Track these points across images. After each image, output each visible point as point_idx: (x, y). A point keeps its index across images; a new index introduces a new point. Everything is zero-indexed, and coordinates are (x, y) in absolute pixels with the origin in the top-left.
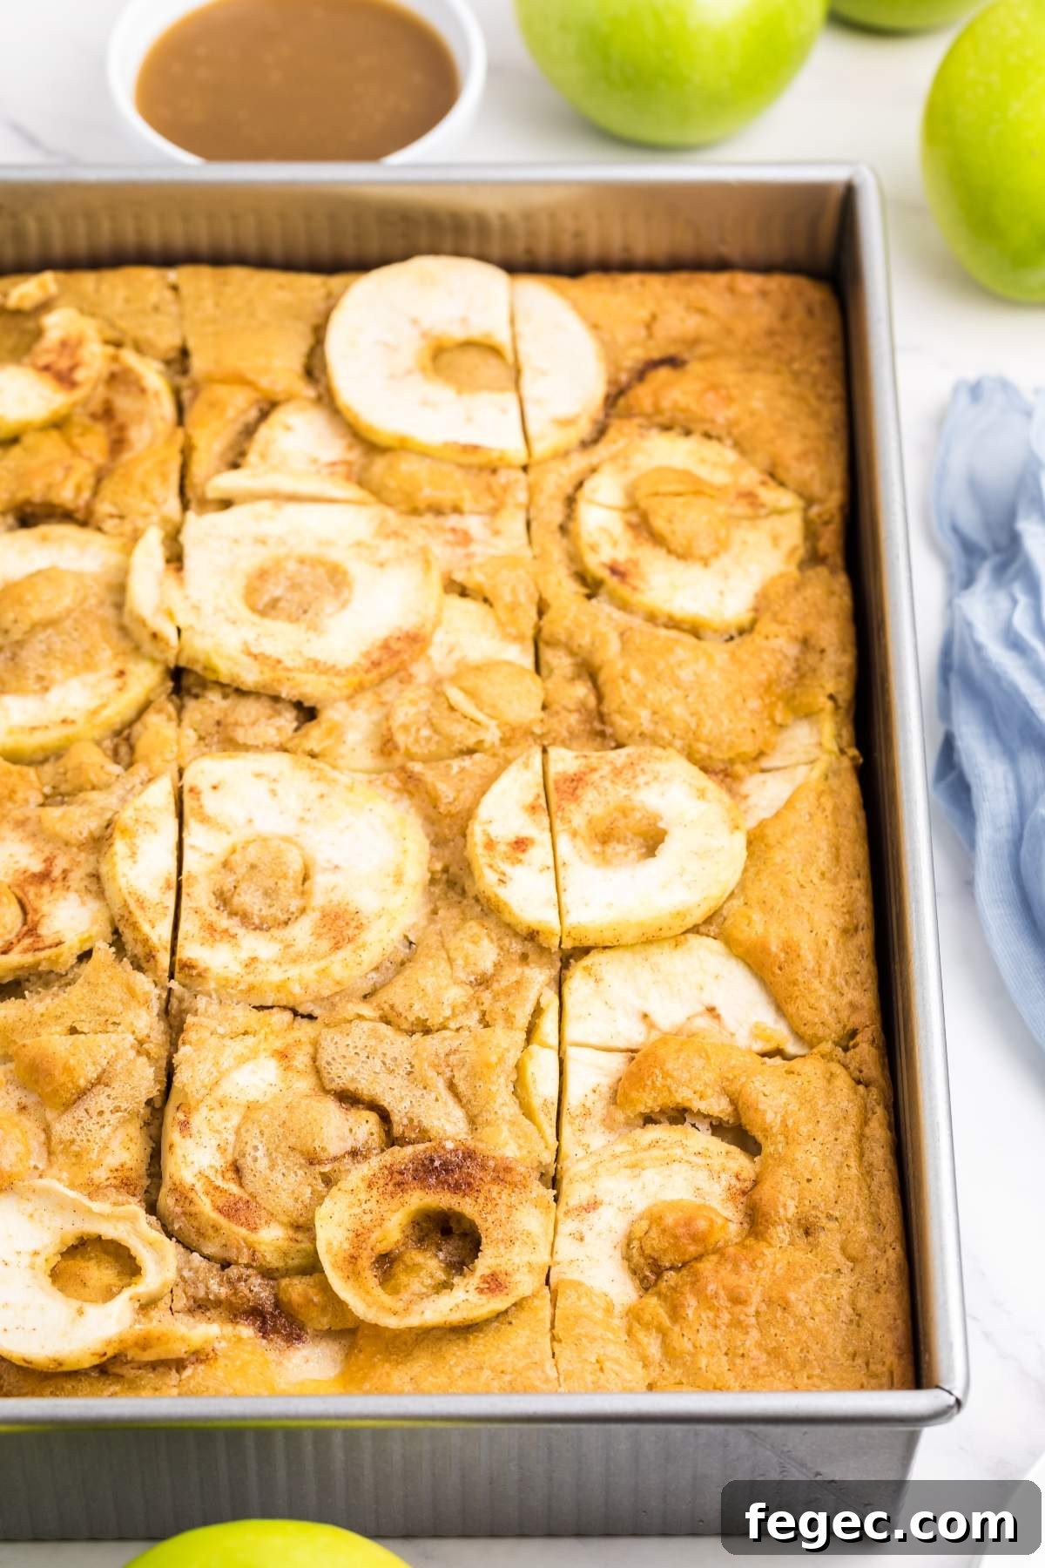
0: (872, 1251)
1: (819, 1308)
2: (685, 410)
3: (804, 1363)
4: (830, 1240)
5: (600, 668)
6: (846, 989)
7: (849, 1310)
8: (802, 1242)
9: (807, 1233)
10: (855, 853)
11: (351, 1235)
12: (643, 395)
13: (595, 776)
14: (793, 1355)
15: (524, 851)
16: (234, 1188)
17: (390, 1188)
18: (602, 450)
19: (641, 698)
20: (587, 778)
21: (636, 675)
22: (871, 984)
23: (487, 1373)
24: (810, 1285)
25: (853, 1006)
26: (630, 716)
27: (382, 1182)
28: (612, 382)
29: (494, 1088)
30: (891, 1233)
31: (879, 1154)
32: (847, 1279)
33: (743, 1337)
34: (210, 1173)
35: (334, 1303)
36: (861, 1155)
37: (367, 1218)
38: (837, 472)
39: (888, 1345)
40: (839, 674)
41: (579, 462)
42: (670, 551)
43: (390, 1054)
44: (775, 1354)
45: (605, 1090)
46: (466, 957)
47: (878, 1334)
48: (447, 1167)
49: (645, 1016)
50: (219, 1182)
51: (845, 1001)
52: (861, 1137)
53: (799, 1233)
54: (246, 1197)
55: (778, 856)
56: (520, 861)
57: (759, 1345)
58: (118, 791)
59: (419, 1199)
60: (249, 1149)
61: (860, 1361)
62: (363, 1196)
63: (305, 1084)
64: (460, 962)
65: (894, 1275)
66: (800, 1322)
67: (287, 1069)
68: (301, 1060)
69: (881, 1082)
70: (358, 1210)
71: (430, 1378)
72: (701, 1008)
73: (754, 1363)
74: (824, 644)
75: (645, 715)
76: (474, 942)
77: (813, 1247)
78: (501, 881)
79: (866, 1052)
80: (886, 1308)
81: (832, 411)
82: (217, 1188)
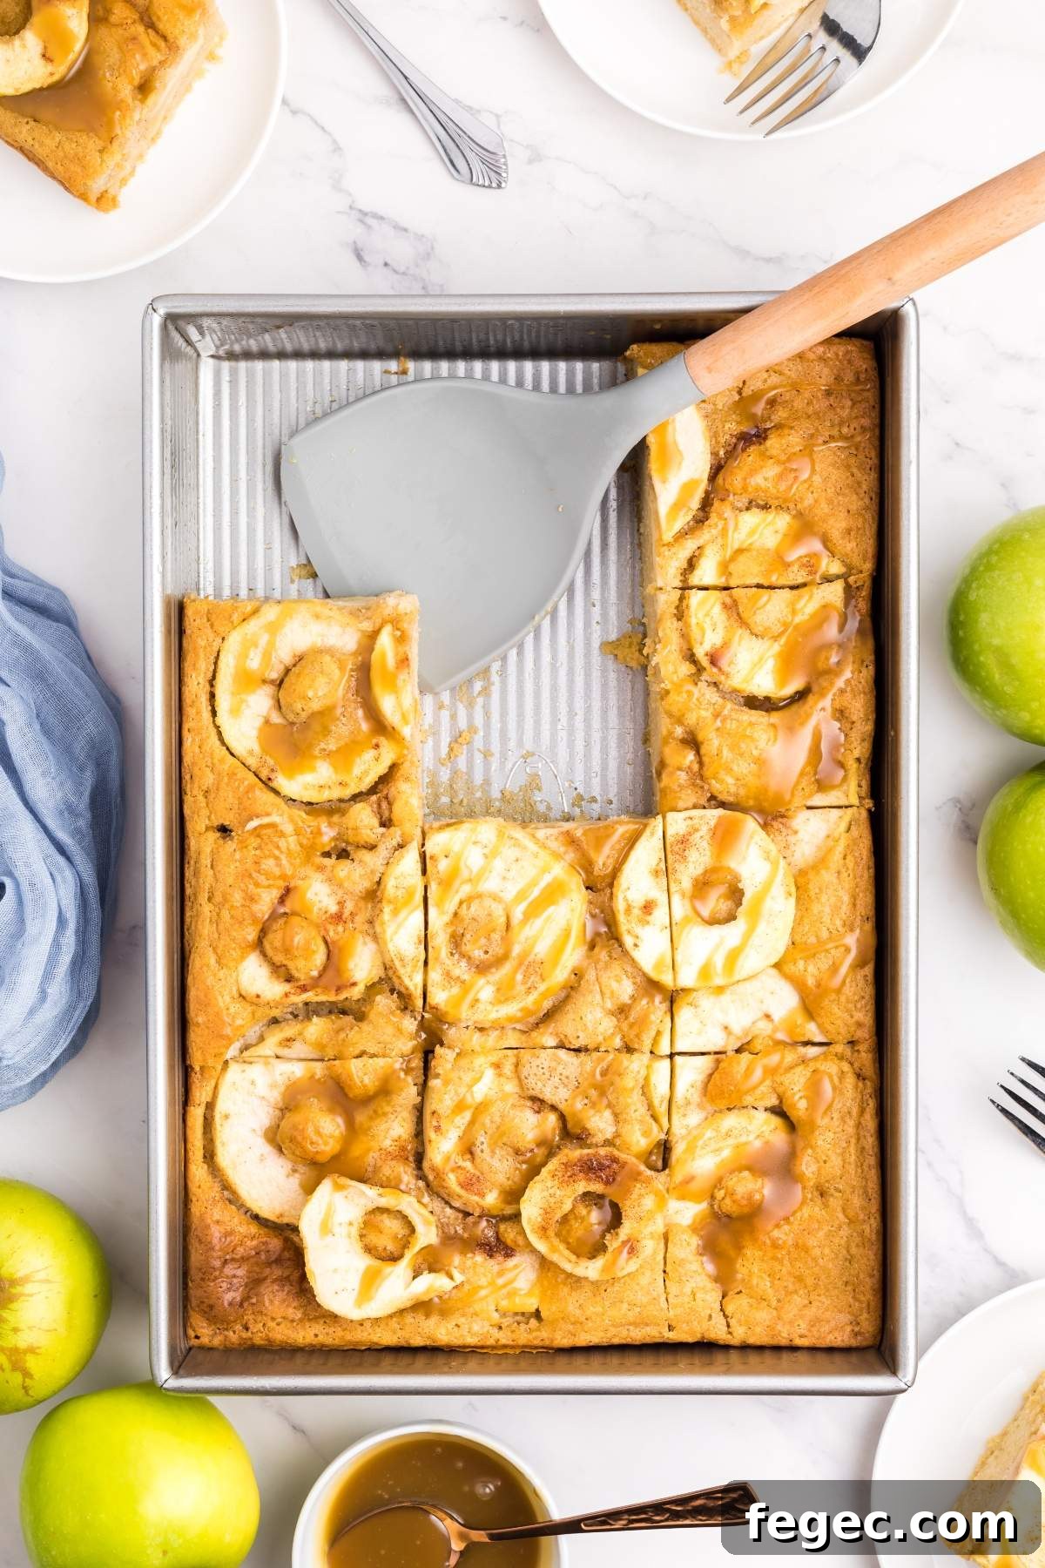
0: (861, 1216)
1: (827, 1251)
2: (766, 491)
3: (816, 1286)
4: (835, 1202)
5: (702, 743)
6: (854, 1013)
7: (845, 1252)
8: (818, 1201)
9: (822, 1195)
10: (866, 901)
11: (542, 1211)
12: (735, 478)
13: (698, 835)
14: (810, 1281)
15: (650, 914)
16: (468, 1165)
17: (566, 1178)
18: (706, 535)
19: (729, 770)
20: (691, 839)
21: (726, 753)
22: (871, 1007)
23: (625, 1306)
24: (821, 1234)
25: (859, 1025)
26: (722, 782)
27: (560, 1174)
28: (714, 454)
29: (629, 1101)
30: (874, 1207)
31: (870, 1141)
32: (845, 1232)
33: (780, 1267)
34: (454, 1156)
35: (529, 1244)
36: (858, 1139)
37: (553, 1200)
38: (869, 545)
39: (868, 1287)
40: (863, 740)
41: (690, 546)
42: (752, 633)
43: (565, 1073)
44: (799, 1279)
45: (699, 1085)
46: (612, 993)
47: (862, 1276)
48: (601, 1167)
49: (726, 1028)
50: (460, 1162)
51: (854, 1020)
52: (858, 1125)
53: (816, 1194)
54: (478, 1174)
55: (816, 908)
56: (648, 923)
57: (789, 1273)
58: (382, 852)
59: (582, 1187)
60: (478, 1143)
61: (849, 1288)
62: (549, 1184)
63: (510, 1087)
64: (608, 995)
65: (874, 1237)
66: (815, 1259)
67: (500, 1075)
68: (508, 1068)
69: (874, 1077)
70: (546, 1194)
71: (591, 1308)
72: (760, 1014)
73: (785, 1284)
74: (854, 718)
75: (730, 780)
76: (617, 981)
77: (826, 1206)
78: (636, 945)
79: (866, 1057)
80: (867, 1259)
81: (868, 480)
82: (458, 1167)
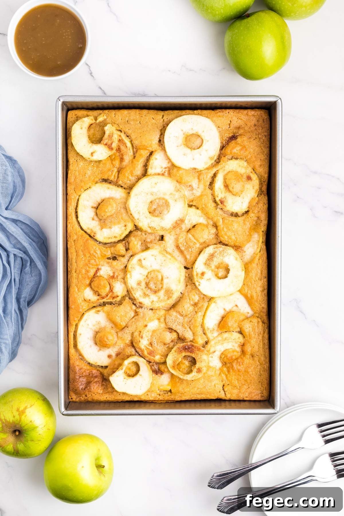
0: (264, 363)
1: (254, 373)
2: (237, 153)
3: (251, 383)
4: (256, 359)
5: (218, 226)
6: (262, 304)
7: (259, 373)
8: (251, 358)
9: (252, 357)
10: (265, 272)
11: (172, 362)
12: (228, 150)
13: (216, 253)
14: (249, 381)
15: (203, 276)
16: (150, 348)
17: (179, 352)
18: (219, 167)
19: (226, 234)
20: (215, 254)
21: (225, 230)
22: (266, 303)
23: (196, 389)
24: (252, 368)
25: (263, 308)
26: (224, 238)
27: (177, 351)
28: (222, 143)
29: (197, 329)
30: (268, 360)
31: (266, 341)
32: (259, 367)
33: (240, 377)
34: (146, 345)
35: (169, 371)
36: (263, 340)
37: (175, 358)
38: (267, 169)
39: (266, 383)
40: (265, 226)
41: (214, 170)
42: (232, 194)
43: (179, 321)
44: (246, 381)
45: (217, 324)
46: (192, 299)
47: (264, 380)
48: (189, 348)
49: (224, 309)
50: (148, 347)
51: (261, 307)
52: (263, 337)
53: (251, 356)
54: (153, 350)
55: (251, 274)
56: (203, 278)
57: (243, 379)
59: (184, 354)
60: (153, 342)
61: (260, 383)
62: (174, 354)
63: (163, 325)
64: (191, 300)
65: (267, 369)
66: (250, 375)
67: (160, 322)
68: (162, 320)
69: (267, 322)
70: (174, 357)
71: (186, 389)
72: (234, 305)
73: (242, 382)
74: (262, 219)
75: (226, 237)
76: (194, 296)
77: (253, 360)
78: (199, 285)
79: (265, 318)
80: (266, 375)
81: (266, 151)
82: (148, 348)
